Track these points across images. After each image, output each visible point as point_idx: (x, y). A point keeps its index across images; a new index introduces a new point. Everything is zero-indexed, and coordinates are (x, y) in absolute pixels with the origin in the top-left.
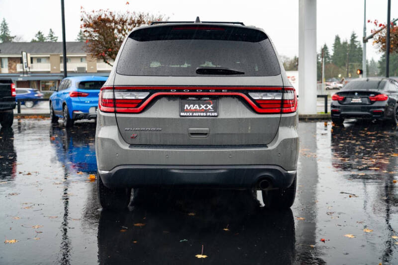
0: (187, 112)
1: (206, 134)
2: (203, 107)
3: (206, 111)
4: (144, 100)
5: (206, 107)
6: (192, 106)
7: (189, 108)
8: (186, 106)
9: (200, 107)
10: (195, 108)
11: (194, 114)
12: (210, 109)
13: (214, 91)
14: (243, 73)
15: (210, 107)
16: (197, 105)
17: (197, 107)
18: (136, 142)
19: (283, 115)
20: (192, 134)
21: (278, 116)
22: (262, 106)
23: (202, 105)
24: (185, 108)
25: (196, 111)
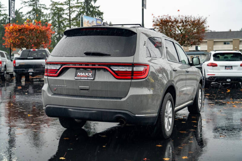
0: (78, 77)
1: (88, 90)
2: (87, 74)
3: (88, 77)
4: (58, 70)
5: (88, 74)
6: (81, 73)
7: (79, 75)
8: (79, 73)
9: (85, 74)
10: (83, 75)
11: (82, 78)
12: (90, 76)
13: (91, 65)
14: (110, 55)
15: (90, 74)
16: (84, 73)
17: (84, 74)
18: (56, 92)
19: (133, 81)
20: (81, 89)
21: (130, 81)
22: (119, 74)
23: (86, 73)
24: (78, 75)
25: (83, 76)
